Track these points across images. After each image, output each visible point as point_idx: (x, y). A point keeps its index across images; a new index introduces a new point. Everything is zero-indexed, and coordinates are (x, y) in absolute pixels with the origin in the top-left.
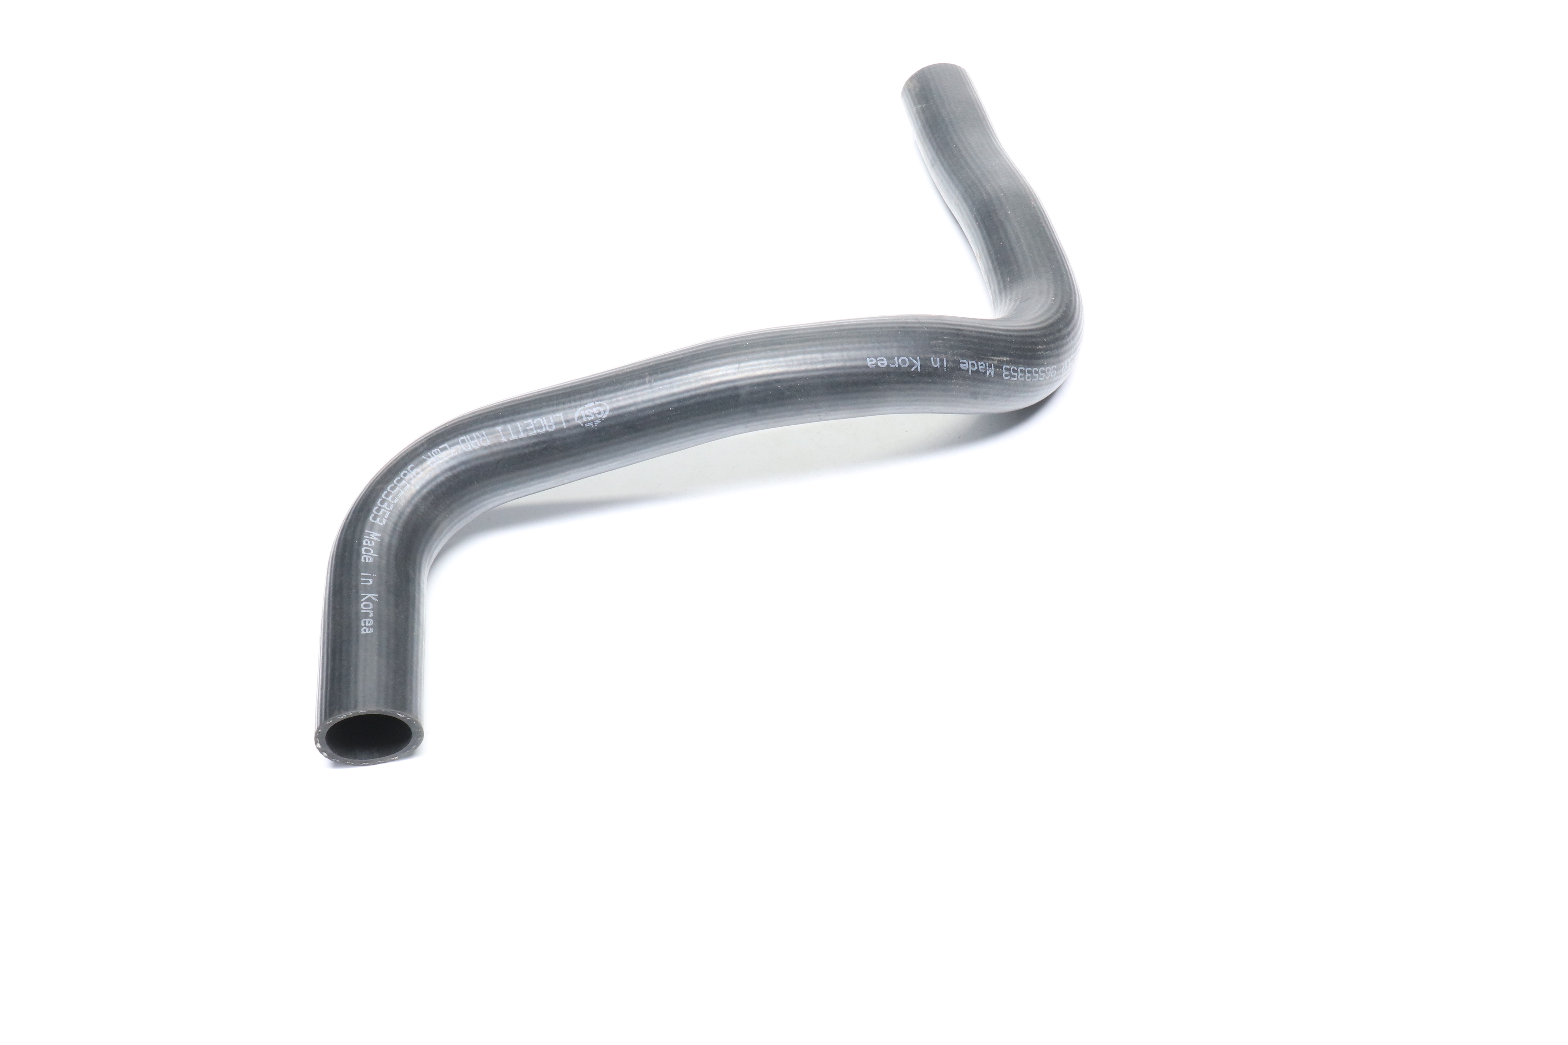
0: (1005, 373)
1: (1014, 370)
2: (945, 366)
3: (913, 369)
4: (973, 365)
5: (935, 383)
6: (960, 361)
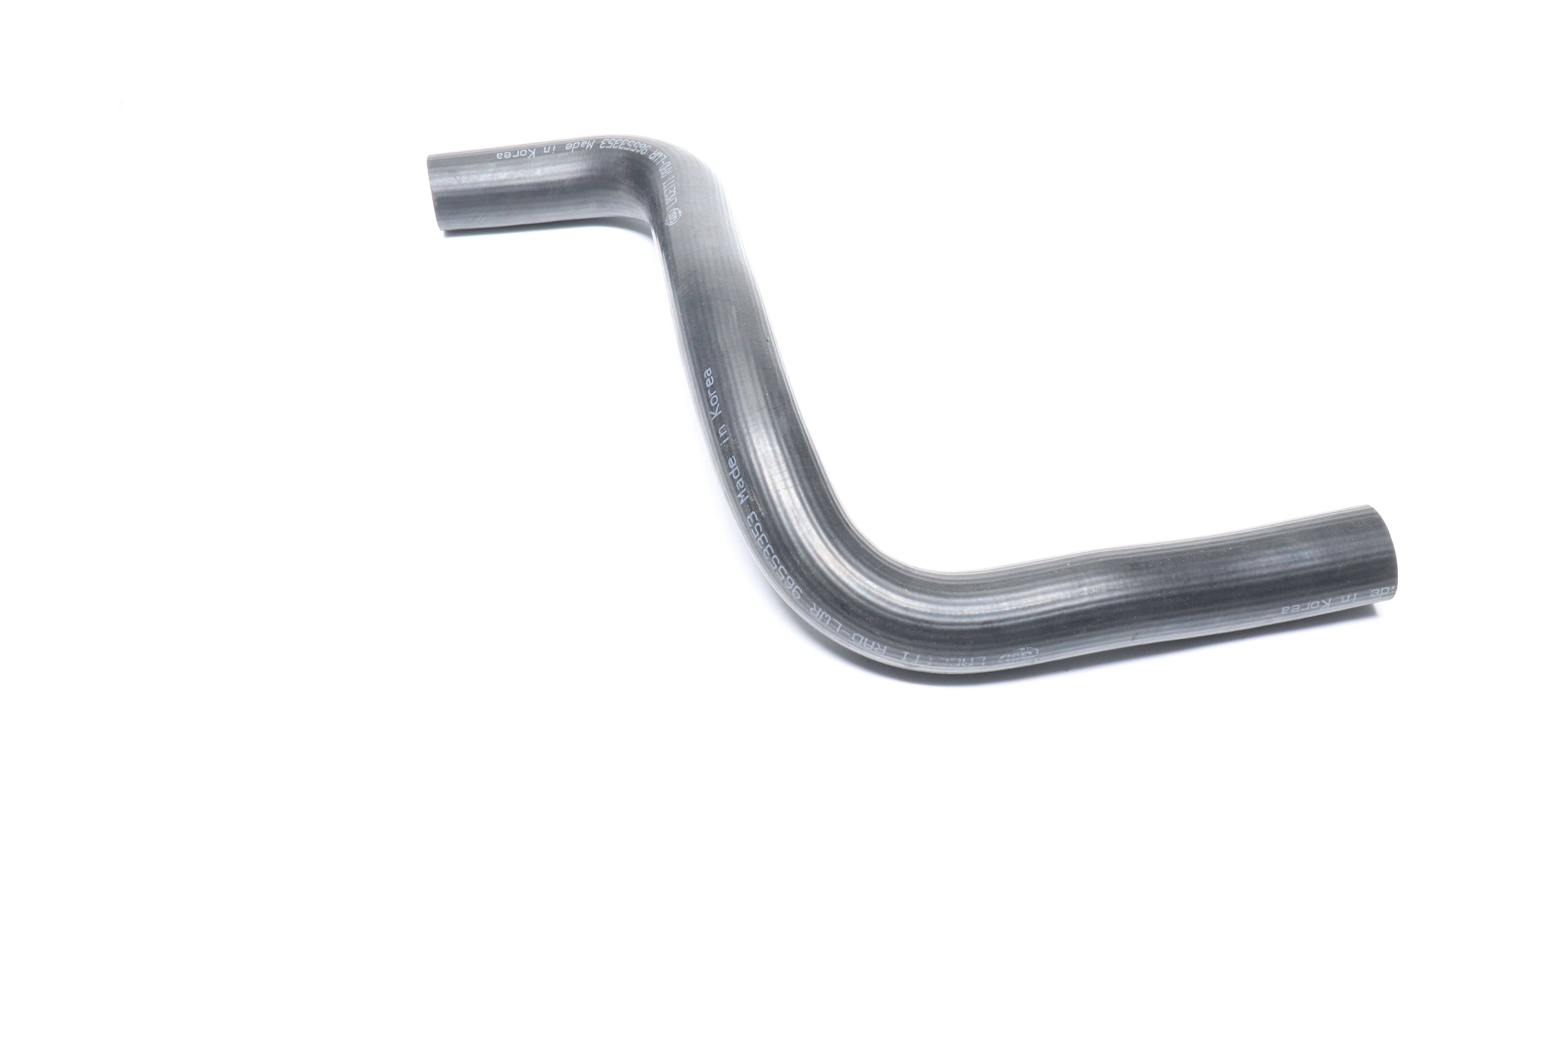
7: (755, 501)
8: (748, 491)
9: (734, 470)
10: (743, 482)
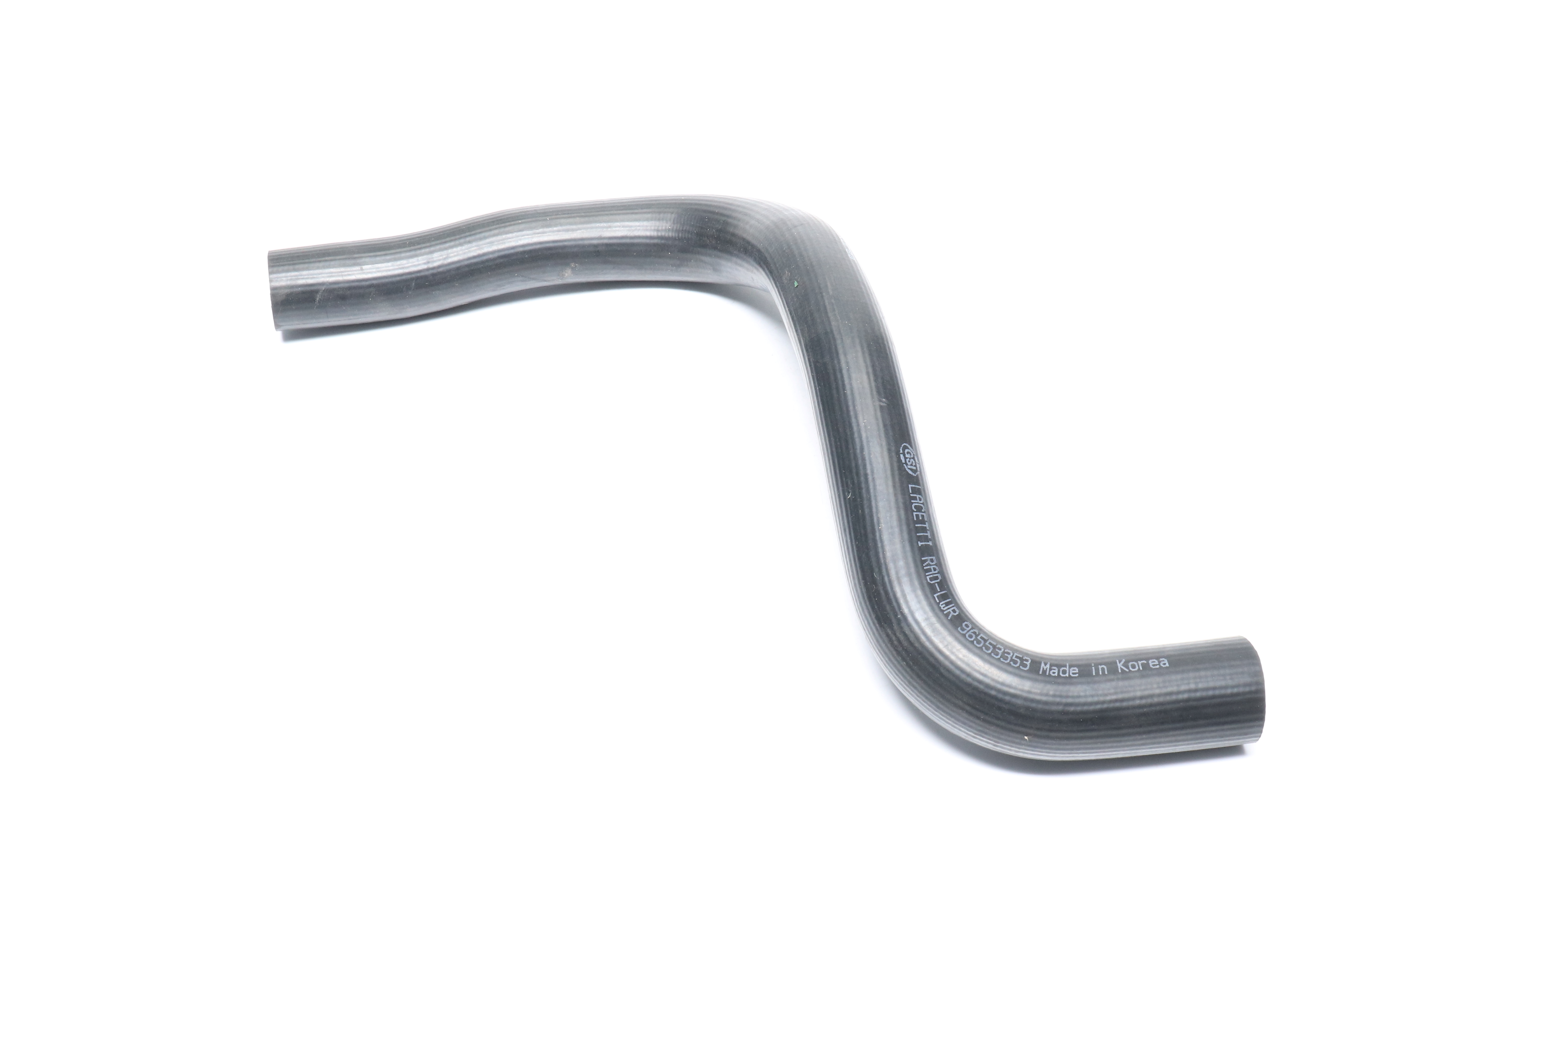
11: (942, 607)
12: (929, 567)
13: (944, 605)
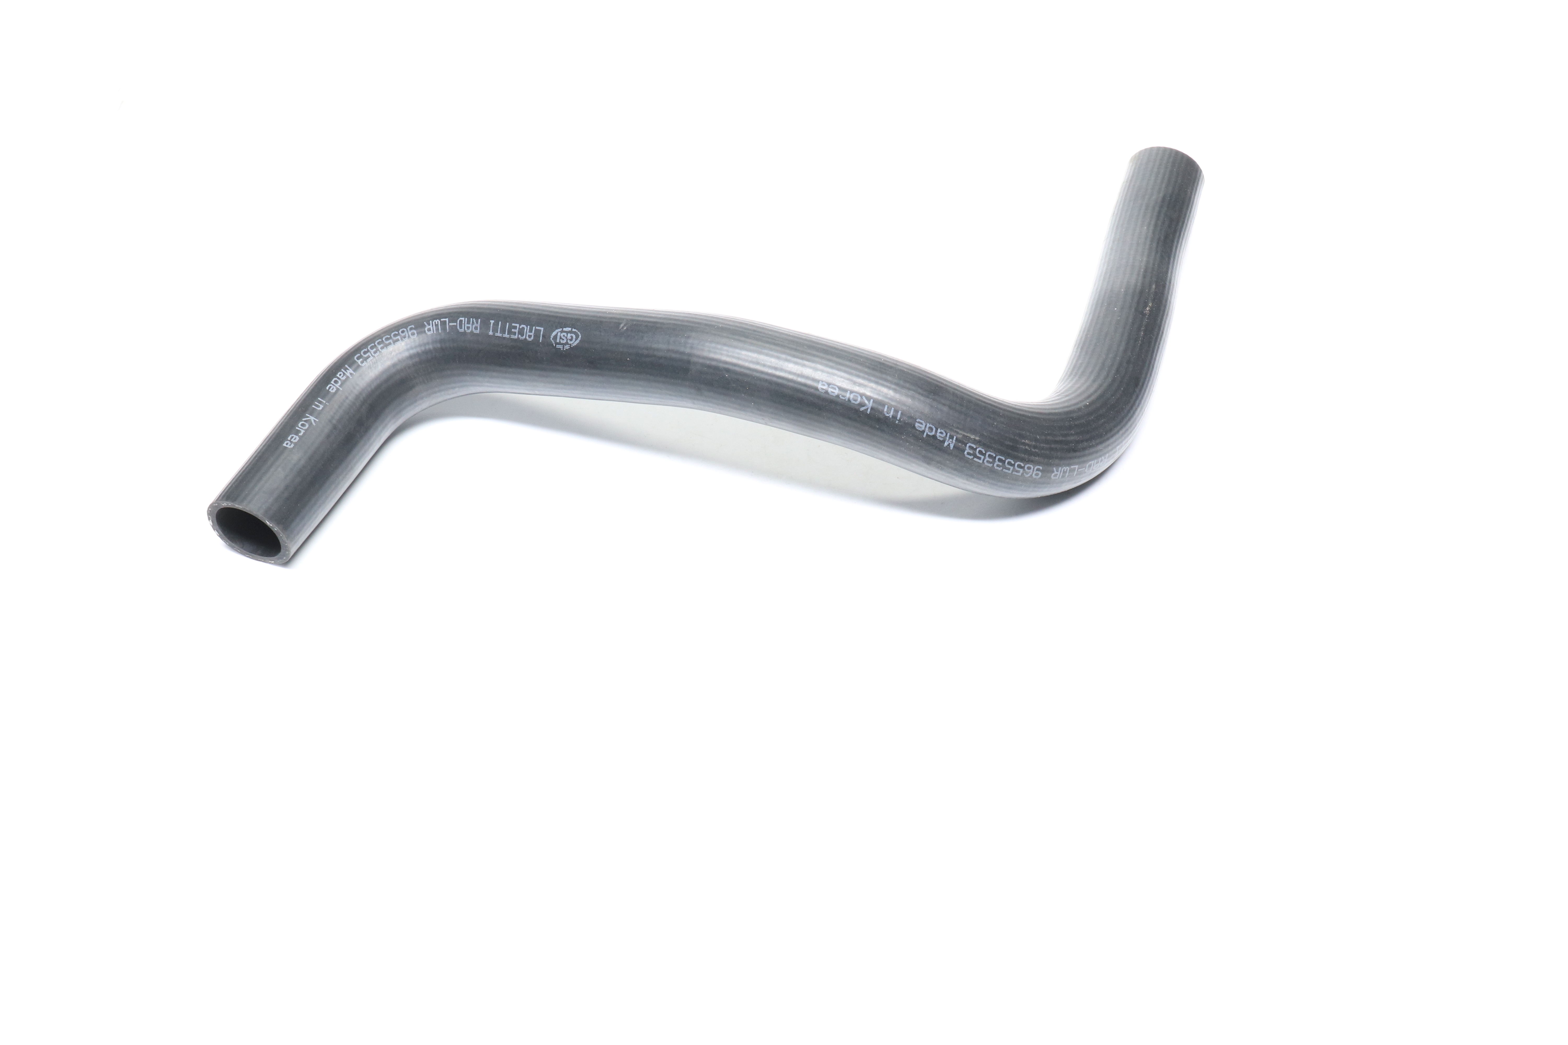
0: (968, 450)
1: (980, 452)
2: (898, 418)
3: (862, 409)
4: (931, 429)
5: (882, 431)
6: (917, 420)
7: (964, 435)
8: (953, 434)
9: (927, 429)
10: (942, 431)
11: (436, 321)
12: (471, 323)
13: (437, 323)
